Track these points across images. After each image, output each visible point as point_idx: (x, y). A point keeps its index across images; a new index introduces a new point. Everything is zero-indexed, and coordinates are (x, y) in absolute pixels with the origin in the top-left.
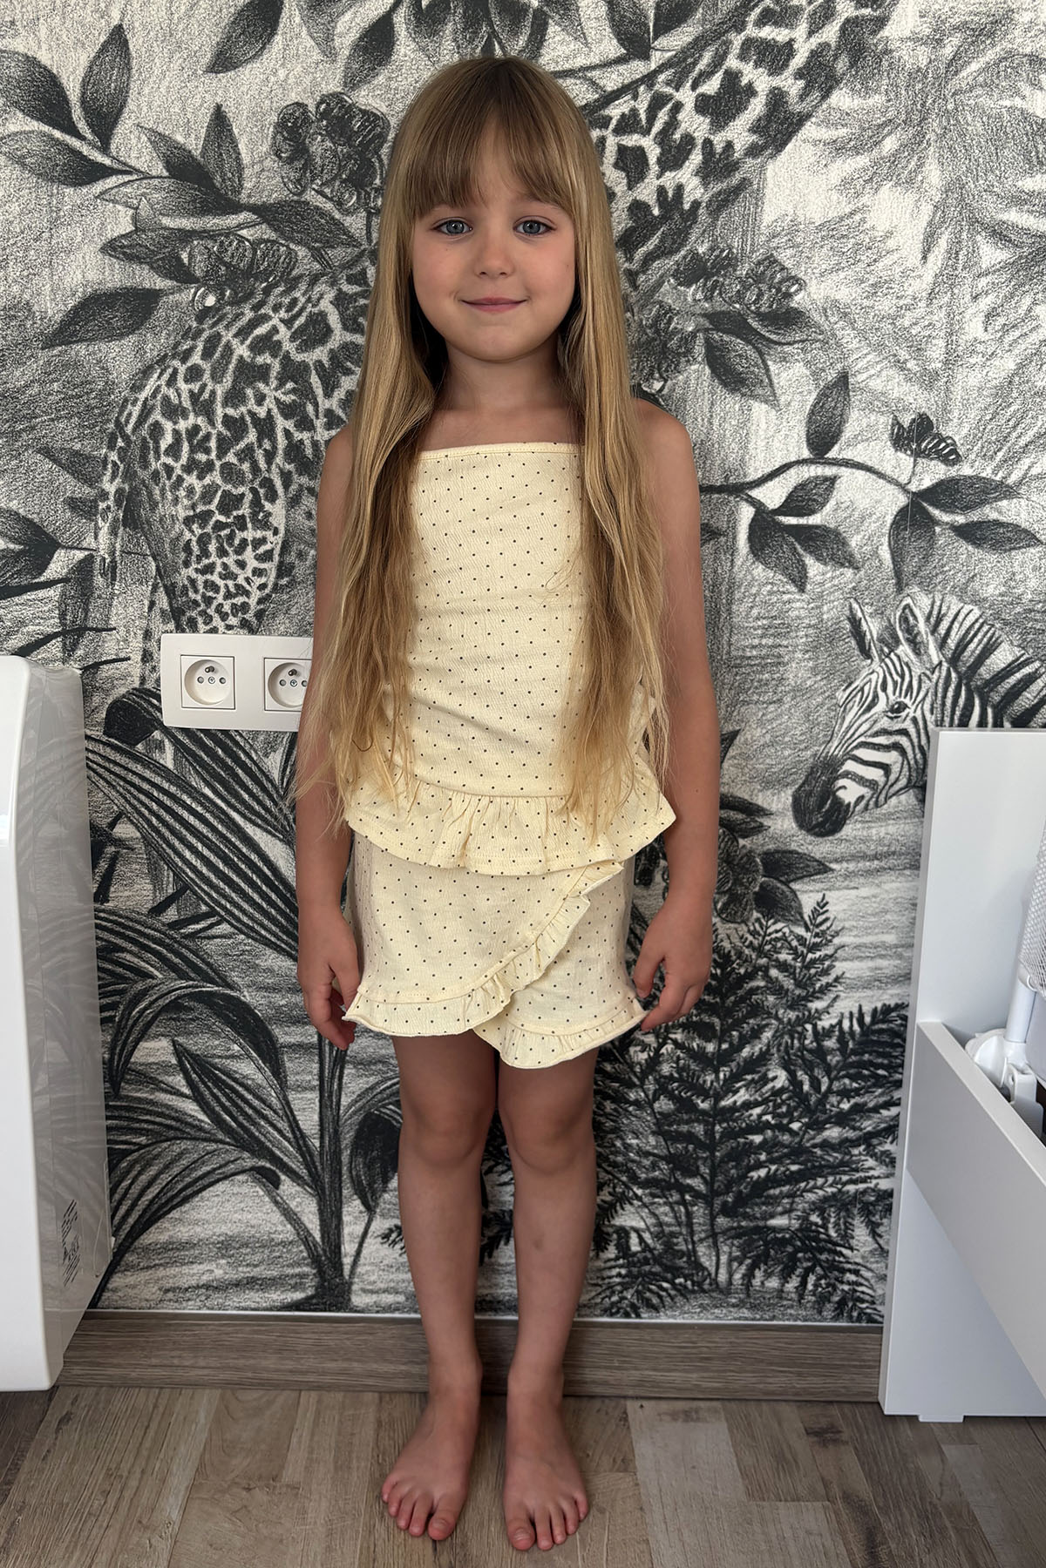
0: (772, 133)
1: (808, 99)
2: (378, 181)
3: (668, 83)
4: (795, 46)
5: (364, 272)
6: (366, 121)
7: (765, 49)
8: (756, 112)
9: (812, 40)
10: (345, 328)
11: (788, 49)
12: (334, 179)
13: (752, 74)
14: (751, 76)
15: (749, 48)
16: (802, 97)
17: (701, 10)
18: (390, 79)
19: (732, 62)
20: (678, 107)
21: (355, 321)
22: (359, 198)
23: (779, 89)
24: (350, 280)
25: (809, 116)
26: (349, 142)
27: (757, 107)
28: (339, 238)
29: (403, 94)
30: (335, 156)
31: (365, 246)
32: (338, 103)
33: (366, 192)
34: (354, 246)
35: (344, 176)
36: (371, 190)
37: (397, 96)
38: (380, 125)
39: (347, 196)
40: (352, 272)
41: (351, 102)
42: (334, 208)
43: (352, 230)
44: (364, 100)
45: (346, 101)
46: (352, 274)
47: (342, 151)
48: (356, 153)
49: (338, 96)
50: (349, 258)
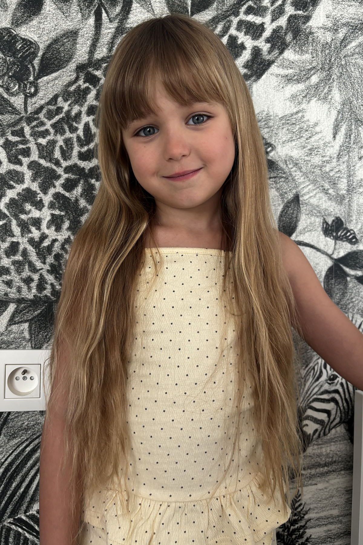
0: (255, 69)
1: (273, 53)
2: (31, 78)
4: (265, 26)
5: (22, 129)
6: (24, 44)
7: (250, 27)
8: (246, 58)
9: (274, 24)
10: (10, 161)
11: (261, 28)
12: (4, 75)
13: (243, 38)
14: (243, 39)
15: (241, 25)
16: (270, 52)
17: (216, 3)
18: (40, 23)
19: (233, 31)
21: (16, 157)
22: (19, 87)
23: (257, 47)
24: (13, 133)
25: (273, 62)
26: (14, 55)
27: (246, 55)
28: (7, 109)
29: (47, 32)
30: (5, 62)
31: (23, 114)
32: (7, 33)
33: (24, 83)
34: (16, 114)
35: (10, 74)
36: (27, 83)
37: (44, 32)
38: (33, 48)
39: (12, 85)
40: (14, 129)
41: (15, 33)
42: (4, 92)
43: (15, 105)
44: (24, 33)
45: (13, 33)
46: (14, 130)
47: (9, 60)
48: (18, 61)
49: (7, 30)
50: (13, 121)
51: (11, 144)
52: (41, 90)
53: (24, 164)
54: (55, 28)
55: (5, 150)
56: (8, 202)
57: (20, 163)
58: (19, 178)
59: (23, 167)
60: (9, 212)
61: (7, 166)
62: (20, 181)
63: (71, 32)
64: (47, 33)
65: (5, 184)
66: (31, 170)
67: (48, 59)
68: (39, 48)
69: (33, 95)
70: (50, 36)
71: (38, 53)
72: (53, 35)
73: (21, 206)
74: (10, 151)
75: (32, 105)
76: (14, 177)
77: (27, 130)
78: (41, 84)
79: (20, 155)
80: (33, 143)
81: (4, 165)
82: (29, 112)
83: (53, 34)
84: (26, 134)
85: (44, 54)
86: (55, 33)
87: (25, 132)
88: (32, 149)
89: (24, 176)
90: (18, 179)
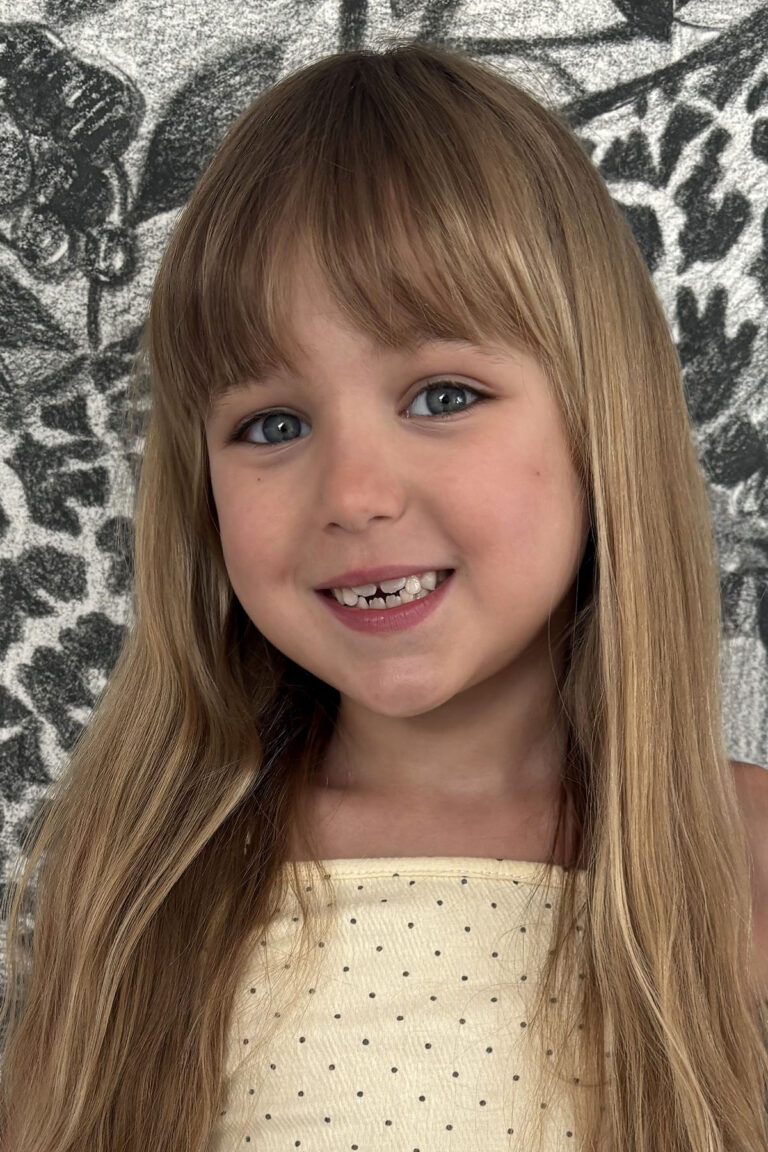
2: (115, 218)
3: (704, 91)
5: (80, 404)
6: (92, 89)
10: (37, 516)
12: (19, 202)
20: (720, 140)
21: (58, 503)
22: (73, 248)
24: (50, 418)
26: (54, 128)
28: (29, 329)
29: (173, 45)
30: (22, 155)
31: (85, 349)
32: (32, 46)
33: (89, 236)
34: (60, 348)
35: (42, 199)
36: (101, 233)
37: (161, 46)
38: (121, 103)
39: (47, 241)
40: (53, 402)
41: (60, 46)
42: (18, 265)
43: (58, 315)
44: (92, 47)
45: (50, 44)
46: (54, 407)
47: (39, 146)
48: (70, 153)
49: (33, 31)
50: (49, 372)
51: (39, 457)
52: (146, 263)
53: (86, 530)
54: (199, 33)
55: (22, 477)
56: (29, 662)
57: (72, 526)
58: (67, 578)
59: (81, 538)
60: (34, 697)
61: (27, 531)
62: (72, 591)
63: (258, 48)
64: (173, 51)
65: (18, 597)
66: (109, 549)
67: (173, 148)
68: (142, 104)
69: (119, 280)
70: (183, 62)
71: (138, 125)
72: (194, 58)
73: (75, 677)
74: (39, 482)
75: (115, 318)
76: (51, 572)
77: (97, 407)
78: (149, 242)
79: (71, 494)
80: (115, 453)
81: (15, 529)
82: (105, 342)
83: (195, 53)
84: (93, 421)
85: (160, 129)
86: (201, 49)
87: (90, 412)
88: (112, 476)
89: (84, 573)
90: (65, 580)
